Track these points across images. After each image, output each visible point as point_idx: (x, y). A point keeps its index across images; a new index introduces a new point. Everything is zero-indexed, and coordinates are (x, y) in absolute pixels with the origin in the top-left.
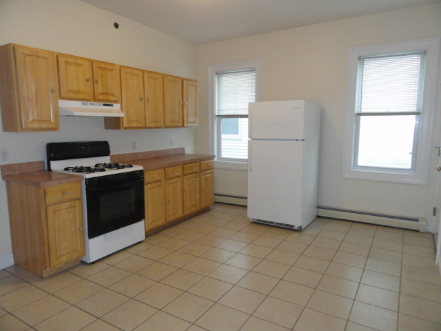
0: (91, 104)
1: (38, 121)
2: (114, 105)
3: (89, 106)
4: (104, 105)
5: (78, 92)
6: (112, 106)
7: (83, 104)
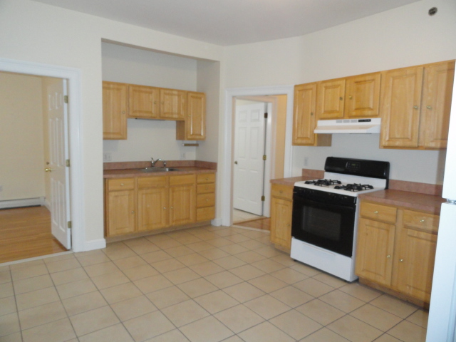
0: (345, 122)
1: (301, 138)
2: (372, 119)
3: (343, 124)
4: (360, 121)
5: (332, 112)
6: (370, 121)
7: (337, 122)
